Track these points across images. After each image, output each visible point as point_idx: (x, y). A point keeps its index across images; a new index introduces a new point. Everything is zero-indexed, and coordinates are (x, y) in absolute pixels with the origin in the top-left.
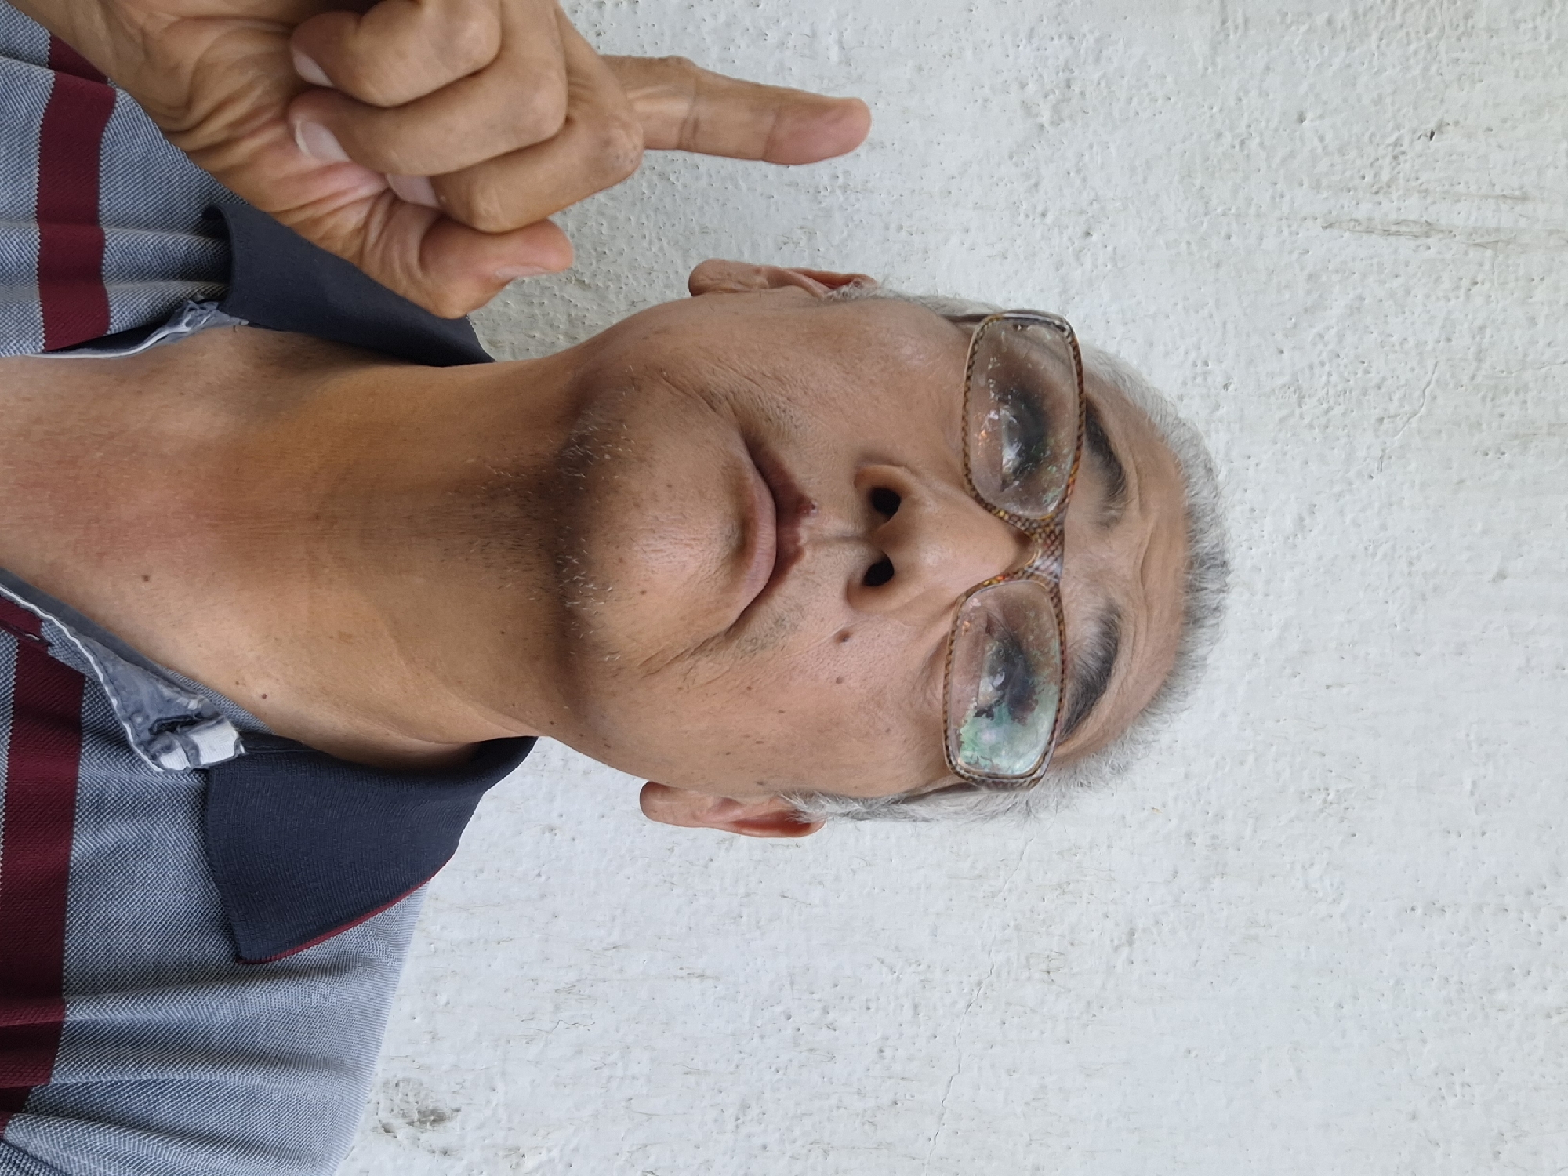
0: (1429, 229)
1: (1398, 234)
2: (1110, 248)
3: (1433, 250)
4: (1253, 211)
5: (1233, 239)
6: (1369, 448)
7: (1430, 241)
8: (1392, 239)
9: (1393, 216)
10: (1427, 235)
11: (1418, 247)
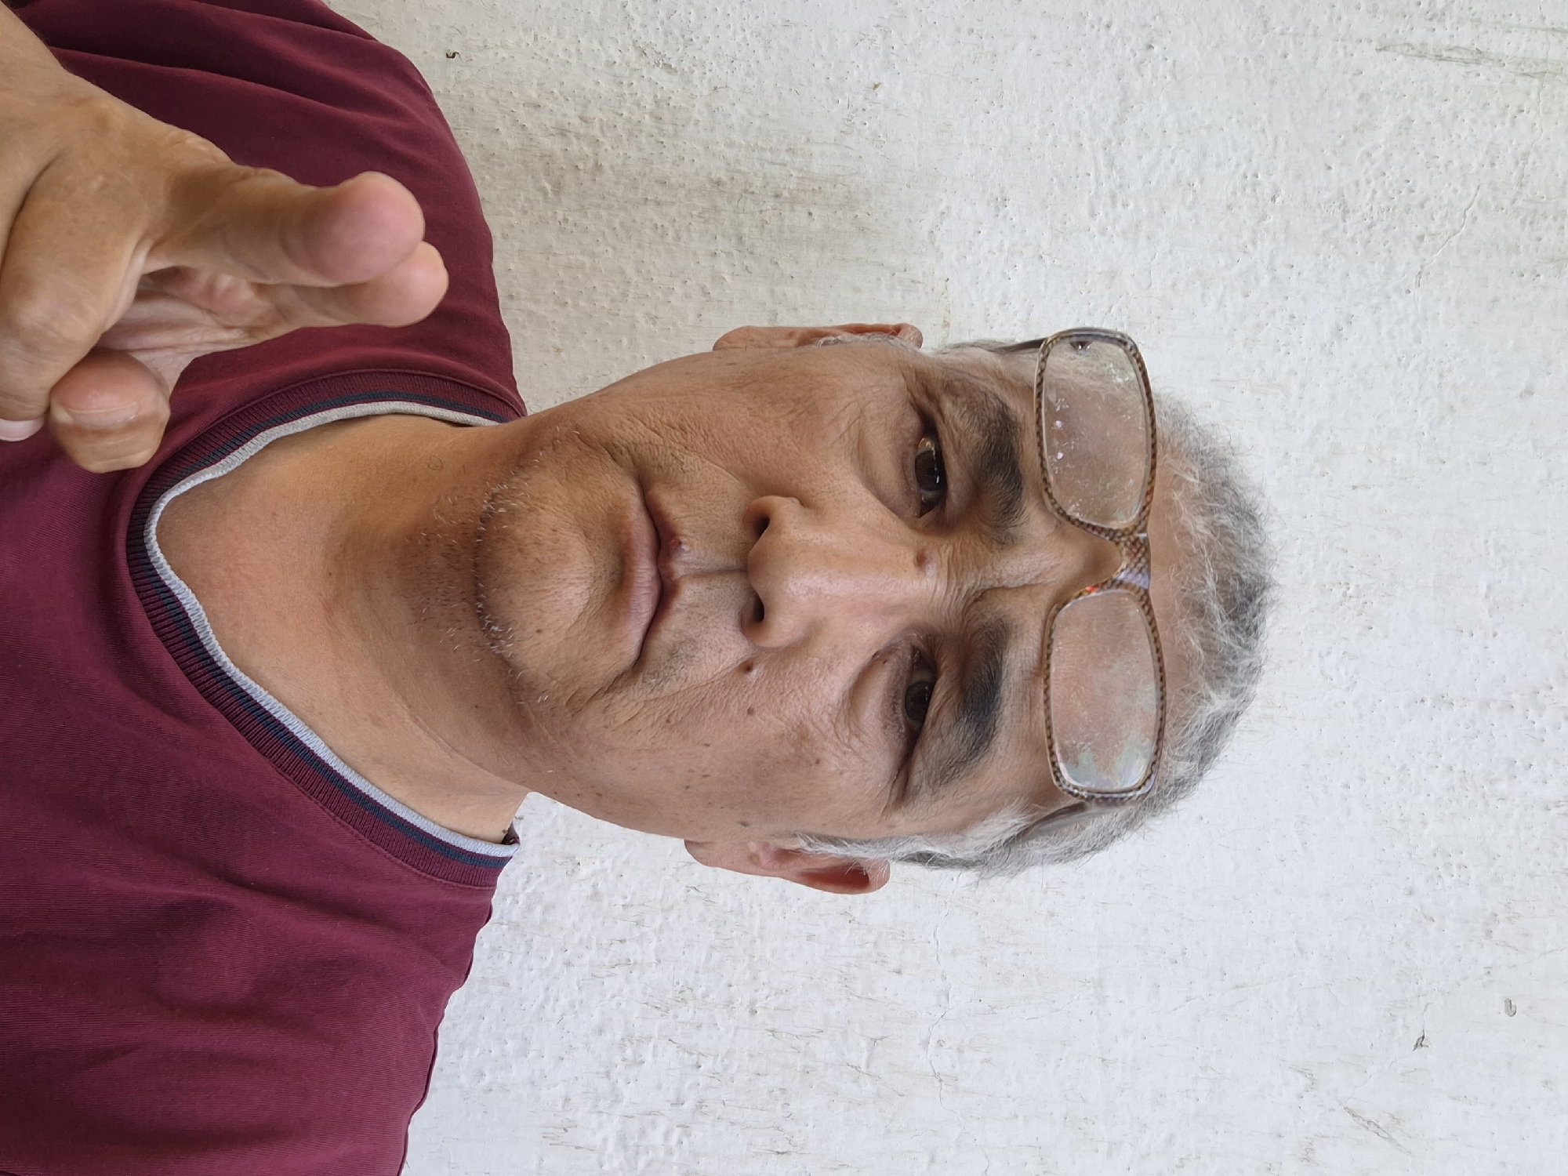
0: (1479, 56)
1: (1449, 59)
2: (1170, 61)
3: (1482, 77)
4: (1310, 31)
5: (1290, 57)
6: (1408, 264)
7: (1481, 68)
8: (1442, 64)
9: (1447, 42)
10: (1478, 63)
11: (1468, 73)
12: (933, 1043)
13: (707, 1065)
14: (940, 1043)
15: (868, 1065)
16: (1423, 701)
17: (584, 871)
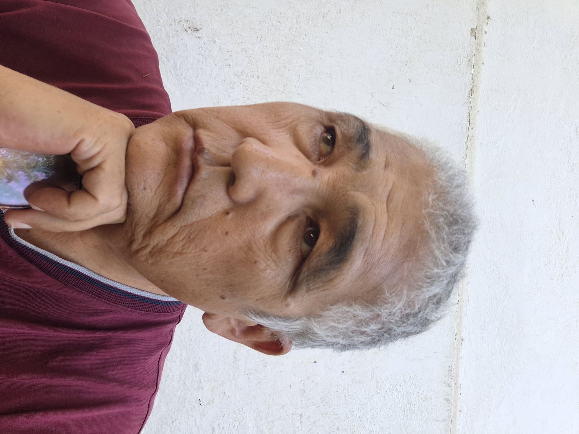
12: (297, 86)
13: (249, 89)
14: (298, 86)
15: (283, 91)
16: (395, 13)
17: (217, 43)
